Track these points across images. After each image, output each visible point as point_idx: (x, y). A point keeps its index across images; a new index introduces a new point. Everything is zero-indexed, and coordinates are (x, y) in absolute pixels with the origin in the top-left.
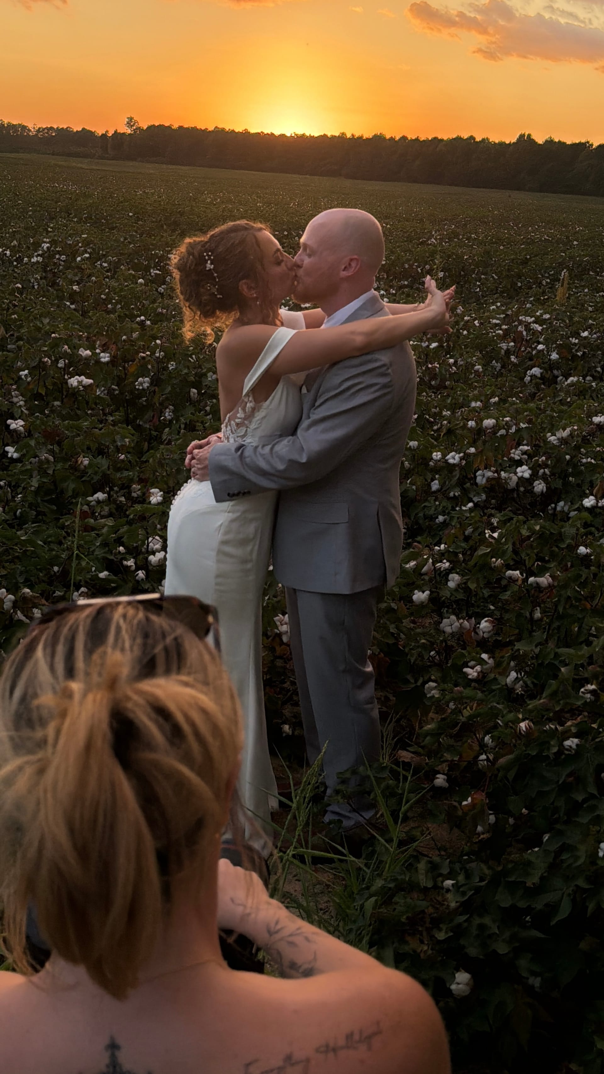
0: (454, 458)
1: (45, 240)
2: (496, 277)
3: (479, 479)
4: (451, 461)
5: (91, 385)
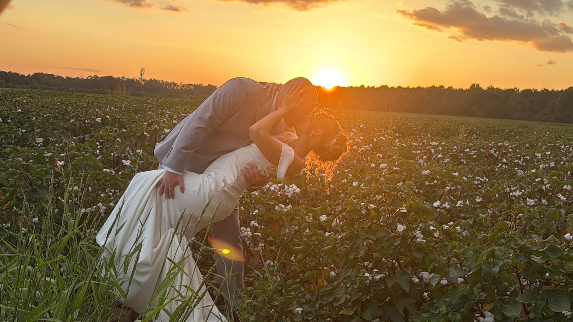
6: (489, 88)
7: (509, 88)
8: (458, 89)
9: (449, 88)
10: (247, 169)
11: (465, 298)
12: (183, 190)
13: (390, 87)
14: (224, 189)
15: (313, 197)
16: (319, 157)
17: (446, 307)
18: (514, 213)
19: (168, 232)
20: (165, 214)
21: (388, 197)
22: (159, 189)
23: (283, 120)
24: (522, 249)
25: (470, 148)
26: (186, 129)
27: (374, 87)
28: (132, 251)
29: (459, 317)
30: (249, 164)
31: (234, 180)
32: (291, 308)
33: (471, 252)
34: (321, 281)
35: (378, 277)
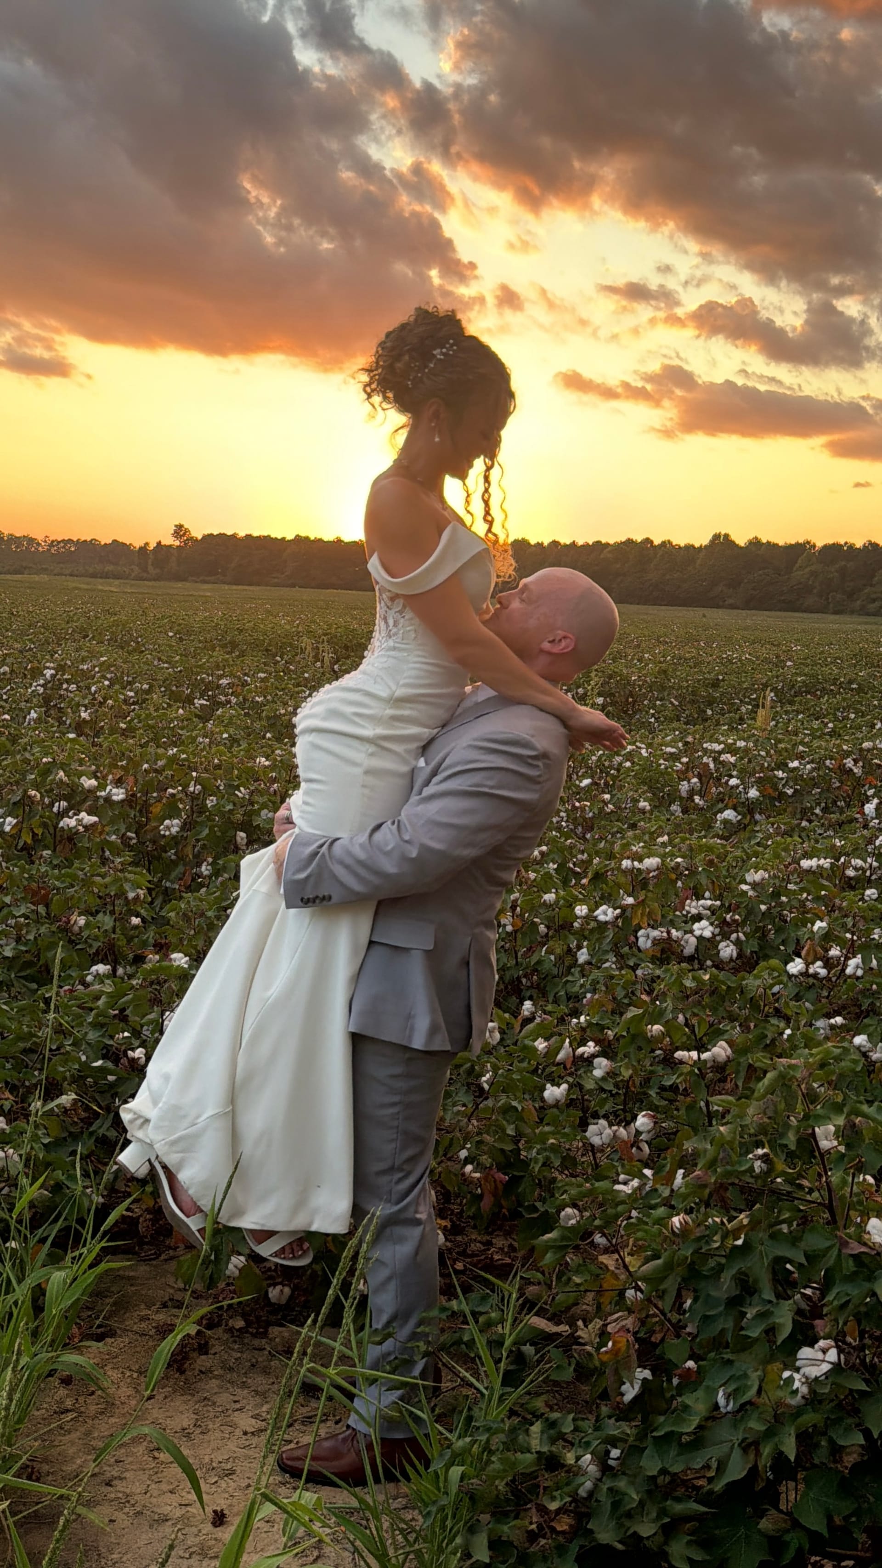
0: (605, 913)
1: (48, 664)
2: (676, 703)
3: (641, 942)
4: (602, 918)
5: (94, 825)
8: (682, 545)
9: (664, 544)
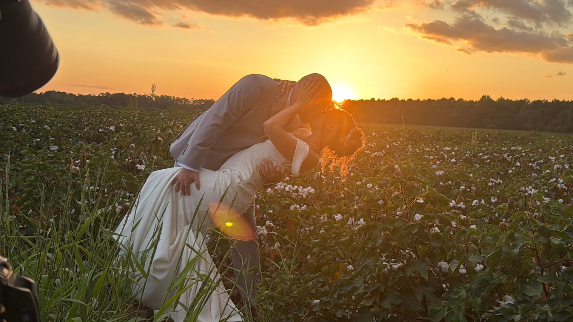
6: (499, 100)
7: (519, 100)
8: (468, 101)
9: (459, 100)
10: (262, 165)
11: (485, 283)
12: (198, 186)
13: (400, 99)
14: (240, 185)
15: (327, 200)
16: (334, 152)
17: (466, 292)
18: (531, 202)
19: (184, 230)
20: (181, 211)
21: (404, 188)
22: (175, 185)
23: (298, 116)
24: (541, 230)
25: (483, 152)
26: (201, 126)
27: (385, 100)
28: (148, 248)
29: (479, 300)
30: (264, 160)
31: (249, 176)
32: (309, 301)
33: (490, 238)
34: (339, 273)
35: (396, 266)
